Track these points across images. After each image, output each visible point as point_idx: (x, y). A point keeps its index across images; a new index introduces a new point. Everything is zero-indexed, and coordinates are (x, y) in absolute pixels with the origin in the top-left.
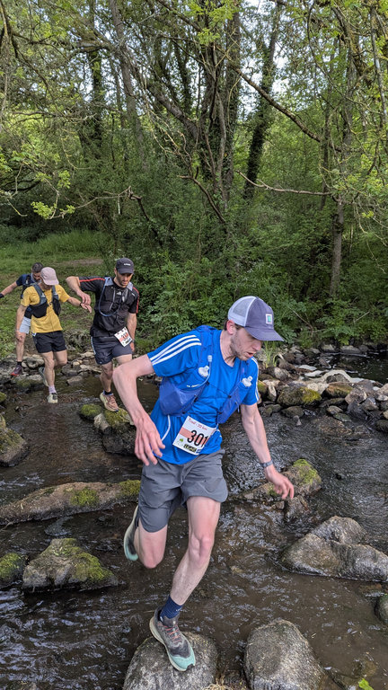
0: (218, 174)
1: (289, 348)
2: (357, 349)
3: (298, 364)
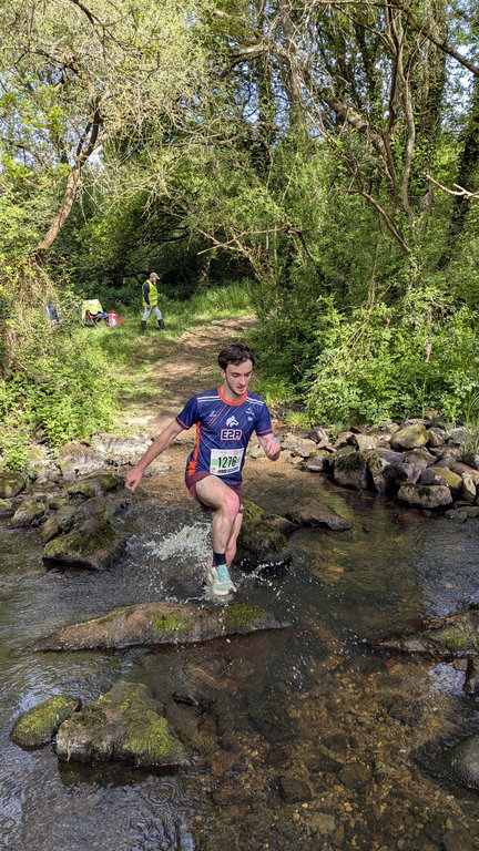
0: (404, 188)
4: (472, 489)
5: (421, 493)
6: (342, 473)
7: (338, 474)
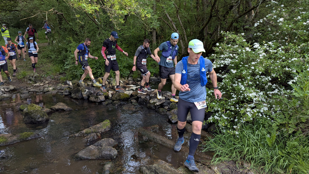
1: (128, 79)
2: (156, 78)
3: (129, 85)
4: (110, 96)
5: (96, 98)
6: (74, 95)
7: (73, 95)
